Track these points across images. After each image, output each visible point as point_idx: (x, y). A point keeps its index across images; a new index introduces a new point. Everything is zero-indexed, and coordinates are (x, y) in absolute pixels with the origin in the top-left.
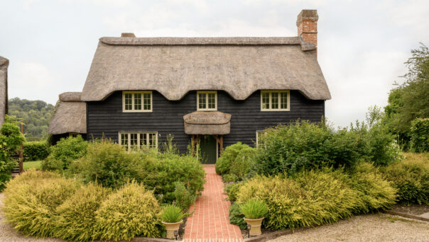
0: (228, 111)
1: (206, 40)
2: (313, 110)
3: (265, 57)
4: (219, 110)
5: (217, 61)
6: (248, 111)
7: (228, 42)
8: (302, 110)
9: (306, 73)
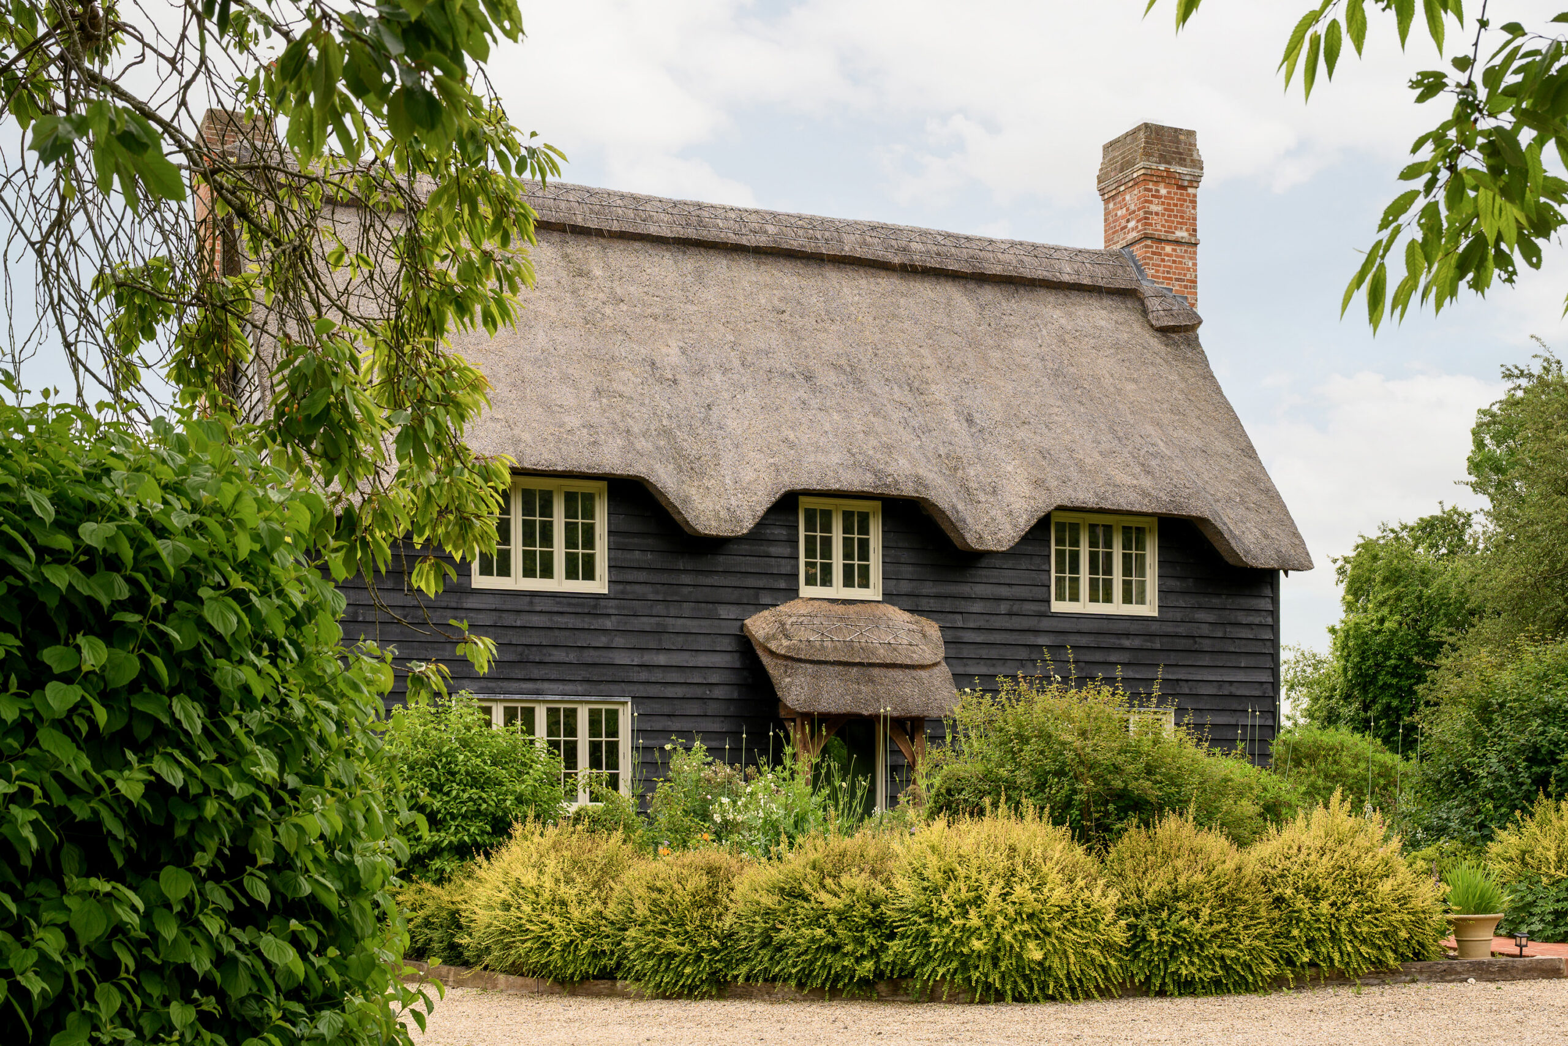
0: (925, 604)
1: (754, 222)
2: (1243, 618)
3: (1019, 343)
4: (889, 597)
5: (831, 343)
6: (1004, 608)
7: (850, 246)
8: (1201, 616)
9: (1196, 442)
